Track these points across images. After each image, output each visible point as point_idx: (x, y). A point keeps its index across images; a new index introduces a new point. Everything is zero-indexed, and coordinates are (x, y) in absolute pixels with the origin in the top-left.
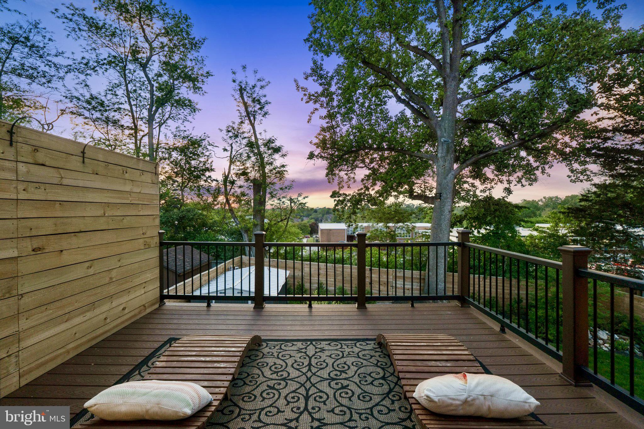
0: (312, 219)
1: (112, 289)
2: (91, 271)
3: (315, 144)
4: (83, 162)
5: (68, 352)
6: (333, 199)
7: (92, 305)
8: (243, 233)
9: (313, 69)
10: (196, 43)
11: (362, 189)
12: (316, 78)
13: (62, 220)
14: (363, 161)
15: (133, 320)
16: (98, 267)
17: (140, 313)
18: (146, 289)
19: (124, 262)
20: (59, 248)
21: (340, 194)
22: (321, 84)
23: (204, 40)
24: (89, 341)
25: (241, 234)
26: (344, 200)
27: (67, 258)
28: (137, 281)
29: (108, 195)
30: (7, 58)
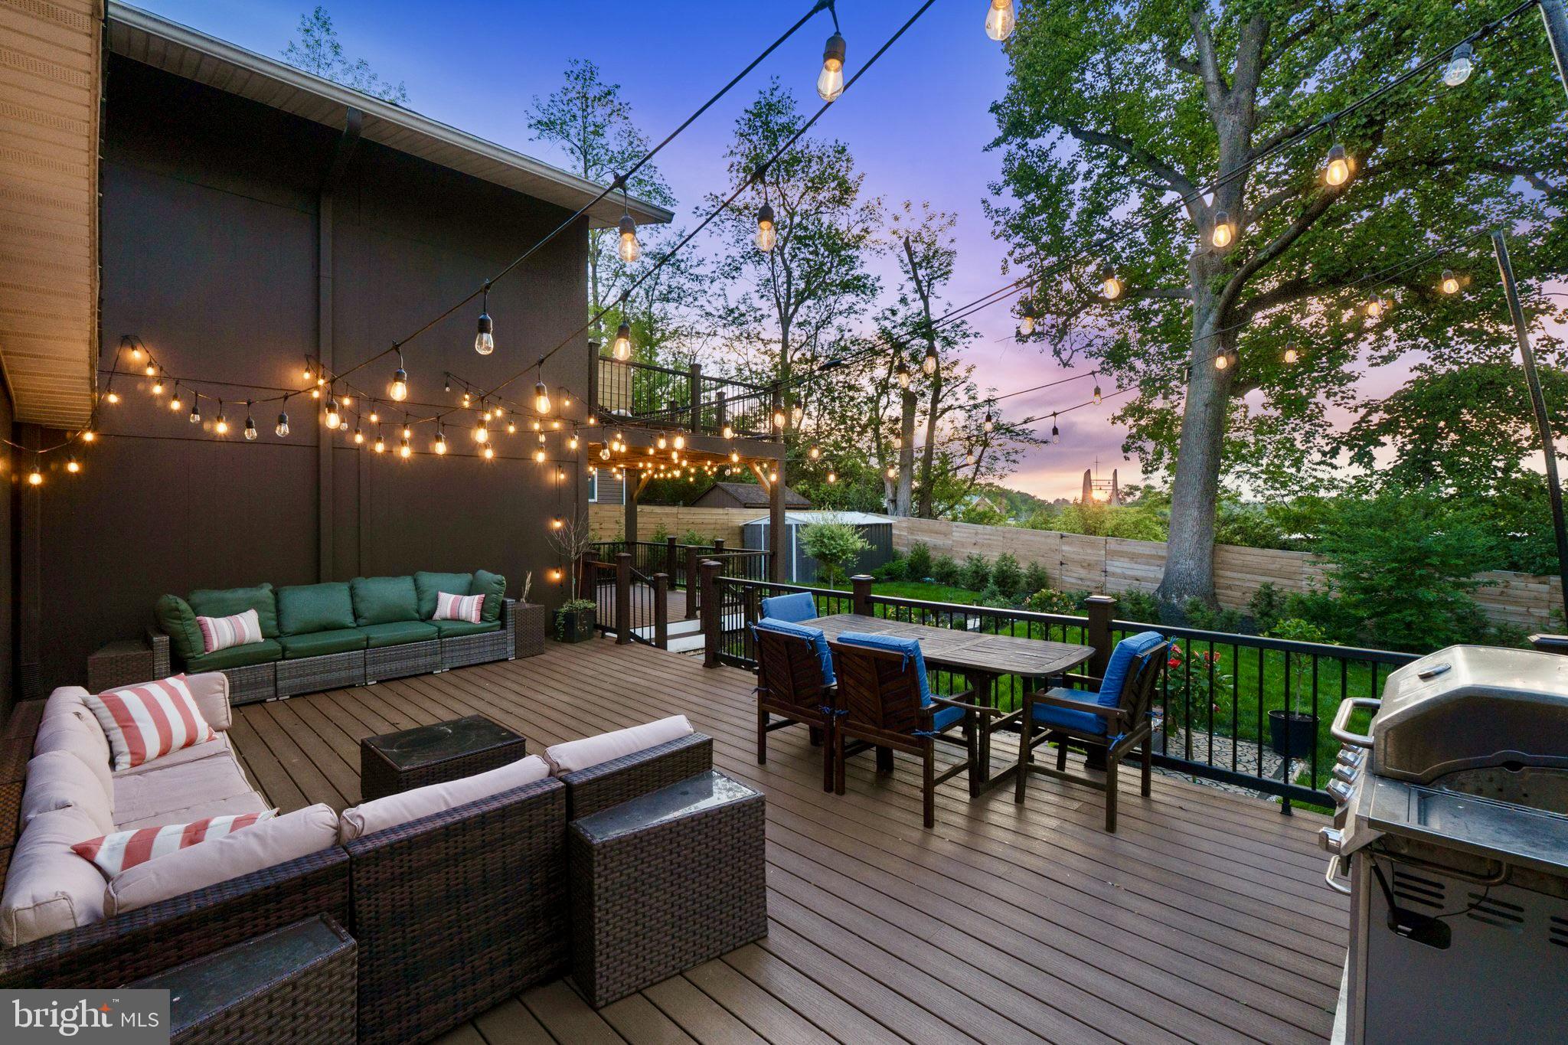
25: (883, 483)
30: (656, 284)
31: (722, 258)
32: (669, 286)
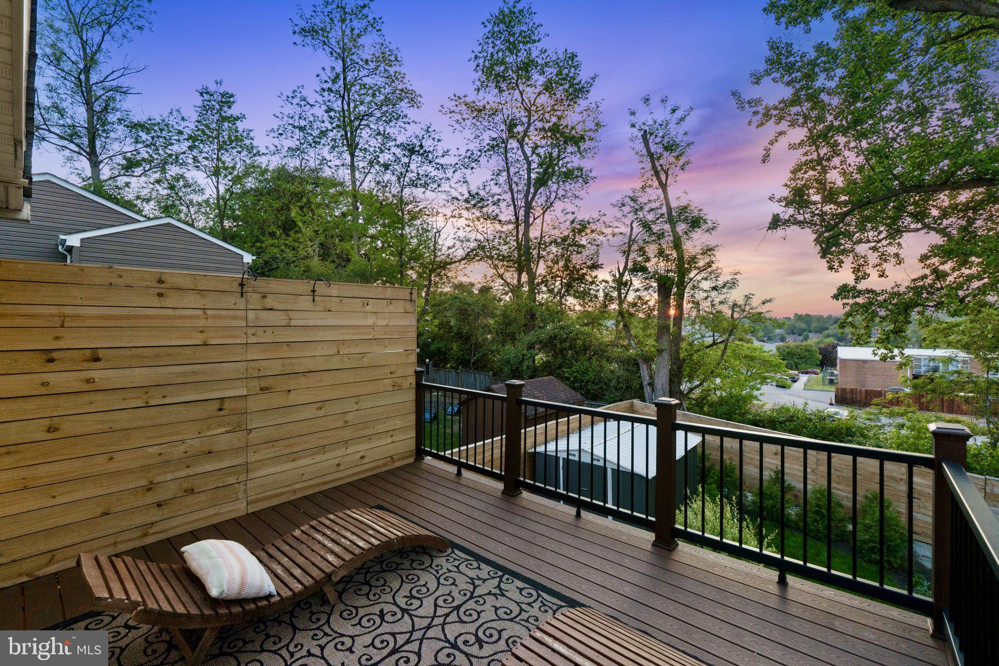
0: (828, 336)
1: (347, 434)
2: (321, 413)
3: (780, 201)
4: (314, 300)
5: (295, 491)
6: (840, 302)
7: (323, 449)
8: (640, 364)
9: (769, 61)
10: (583, 87)
11: (925, 277)
12: (778, 75)
13: (289, 361)
14: (919, 216)
15: (374, 472)
16: (329, 409)
17: (385, 465)
18: (394, 439)
19: (363, 405)
20: (286, 388)
21: (860, 292)
22: (788, 84)
23: (593, 79)
24: (319, 485)
25: (637, 364)
26: (871, 304)
27: (294, 398)
28: (381, 428)
29: (344, 332)
30: (407, 171)
31: (462, 152)
32: (418, 174)
